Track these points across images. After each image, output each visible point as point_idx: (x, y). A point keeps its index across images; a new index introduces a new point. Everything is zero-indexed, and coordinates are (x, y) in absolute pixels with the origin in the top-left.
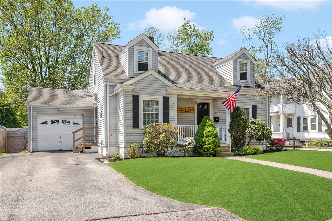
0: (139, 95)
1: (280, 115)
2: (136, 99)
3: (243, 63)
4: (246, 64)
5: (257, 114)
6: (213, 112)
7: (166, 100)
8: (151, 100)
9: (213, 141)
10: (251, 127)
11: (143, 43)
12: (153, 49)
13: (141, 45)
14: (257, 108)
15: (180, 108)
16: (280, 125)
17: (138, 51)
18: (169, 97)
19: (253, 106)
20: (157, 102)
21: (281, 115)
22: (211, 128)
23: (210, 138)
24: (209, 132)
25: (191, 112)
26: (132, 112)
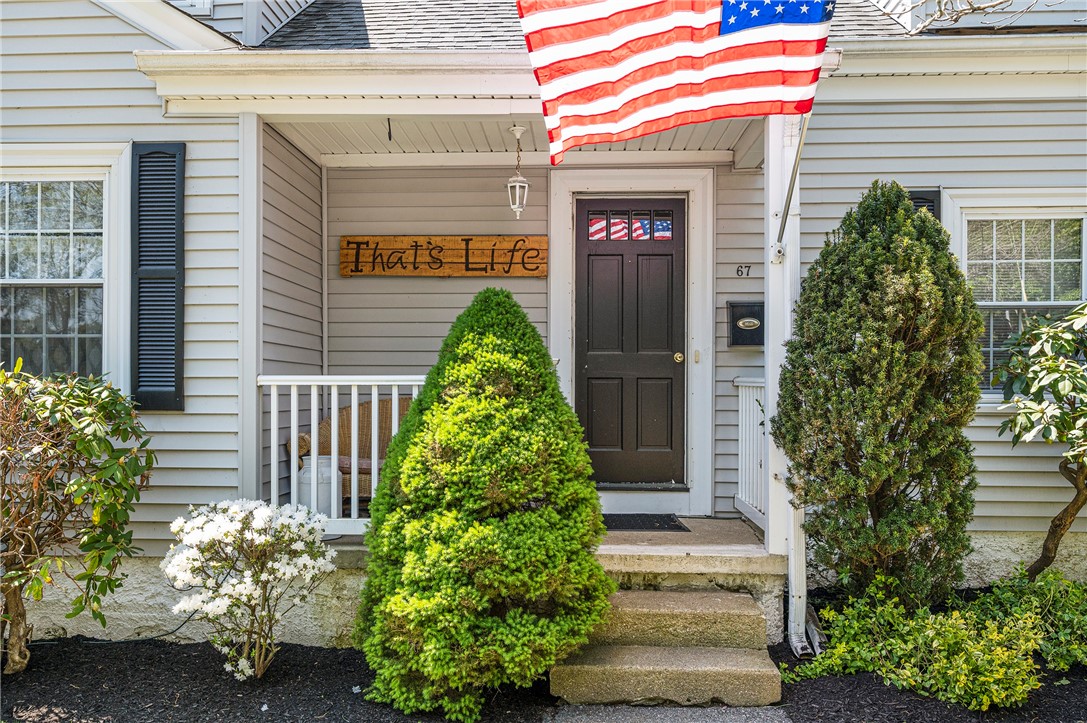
6: (717, 262)
7: (160, 173)
15: (422, 241)
18: (182, 146)
20: (90, 195)
22: (478, 408)
23: (447, 520)
24: (449, 453)
25: (517, 270)
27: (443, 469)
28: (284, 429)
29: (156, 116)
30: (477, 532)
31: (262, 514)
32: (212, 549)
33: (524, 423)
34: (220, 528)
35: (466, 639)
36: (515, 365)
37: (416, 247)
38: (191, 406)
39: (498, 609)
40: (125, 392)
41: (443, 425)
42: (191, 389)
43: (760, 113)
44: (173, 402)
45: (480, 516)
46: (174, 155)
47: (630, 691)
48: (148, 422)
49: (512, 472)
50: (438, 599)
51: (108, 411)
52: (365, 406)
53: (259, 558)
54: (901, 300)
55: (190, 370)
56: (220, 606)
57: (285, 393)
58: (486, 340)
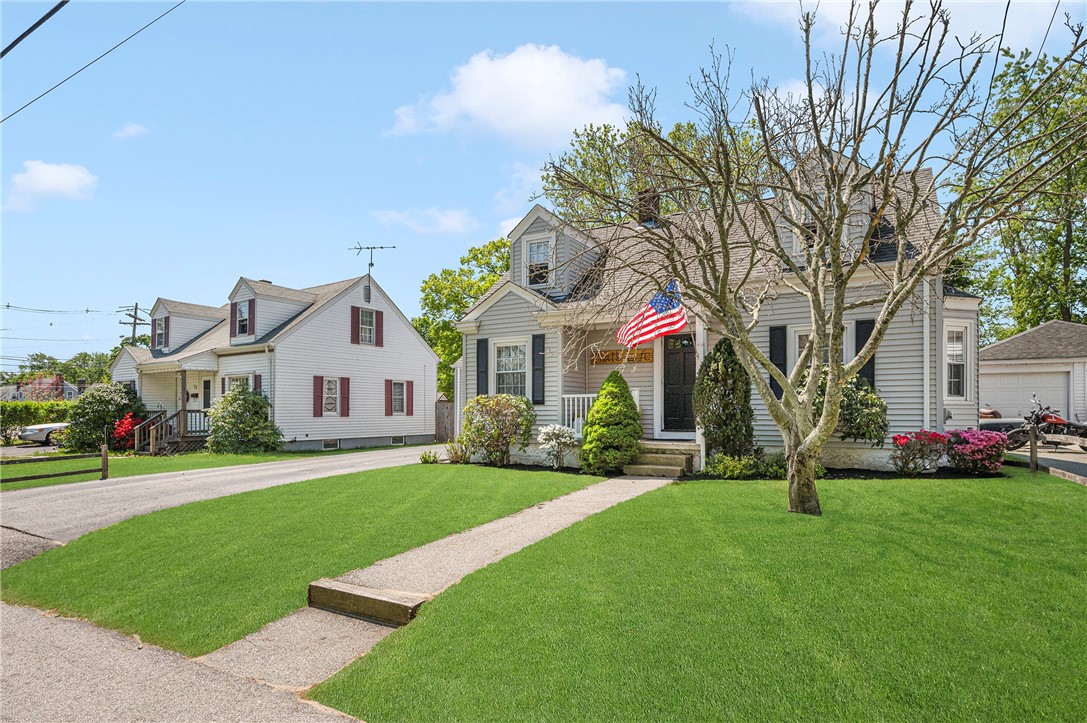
0: (487, 340)
2: (482, 346)
7: (539, 342)
8: (511, 345)
9: (600, 434)
11: (538, 225)
12: (558, 231)
13: (535, 230)
15: (614, 352)
17: (531, 244)
18: (544, 335)
20: (523, 349)
22: (605, 401)
23: (597, 427)
24: (598, 412)
25: (643, 360)
26: (475, 373)
27: (596, 415)
28: (574, 410)
29: (538, 327)
30: (602, 429)
31: (558, 427)
32: (547, 434)
33: (616, 405)
34: (549, 429)
35: (598, 454)
36: (616, 390)
37: (613, 354)
38: (546, 403)
39: (606, 448)
40: (531, 399)
41: (598, 406)
42: (546, 399)
44: (542, 402)
45: (604, 426)
46: (542, 337)
47: (642, 472)
48: (536, 408)
49: (611, 416)
50: (593, 445)
51: (527, 403)
52: (584, 401)
53: (557, 436)
54: (714, 371)
55: (546, 394)
56: (548, 446)
57: (569, 399)
58: (611, 384)
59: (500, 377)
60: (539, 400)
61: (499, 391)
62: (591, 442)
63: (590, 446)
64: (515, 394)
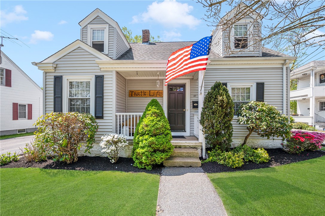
0: (62, 76)
1: (309, 100)
2: (58, 80)
3: (239, 25)
4: (246, 26)
5: (265, 96)
6: (191, 95)
7: (100, 80)
8: (79, 81)
9: (150, 142)
10: (248, 115)
11: (98, 20)
12: (109, 25)
13: (96, 22)
14: (265, 86)
15: (142, 91)
16: (309, 109)
17: (93, 30)
18: (103, 76)
19: (258, 84)
20: (88, 84)
21: (311, 99)
22: (152, 118)
23: (146, 137)
24: (147, 126)
25: (158, 96)
26: (53, 98)
27: (146, 128)
29: (99, 71)
30: (151, 139)
31: (116, 136)
32: (108, 141)
33: (159, 121)
34: (109, 138)
35: (150, 156)
36: (158, 111)
38: (105, 118)
39: (155, 151)
40: (94, 116)
41: (146, 121)
42: (104, 115)
43: (197, 71)
44: (102, 117)
45: (152, 136)
47: (176, 165)
48: (97, 121)
49: (157, 129)
50: (145, 150)
51: (91, 119)
52: (133, 118)
53: (116, 143)
54: (221, 101)
55: (104, 112)
56: (109, 151)
57: (120, 116)
58: (153, 107)
59: (71, 100)
60: (100, 115)
61: (71, 109)
62: (143, 148)
63: (143, 151)
64: (83, 112)
